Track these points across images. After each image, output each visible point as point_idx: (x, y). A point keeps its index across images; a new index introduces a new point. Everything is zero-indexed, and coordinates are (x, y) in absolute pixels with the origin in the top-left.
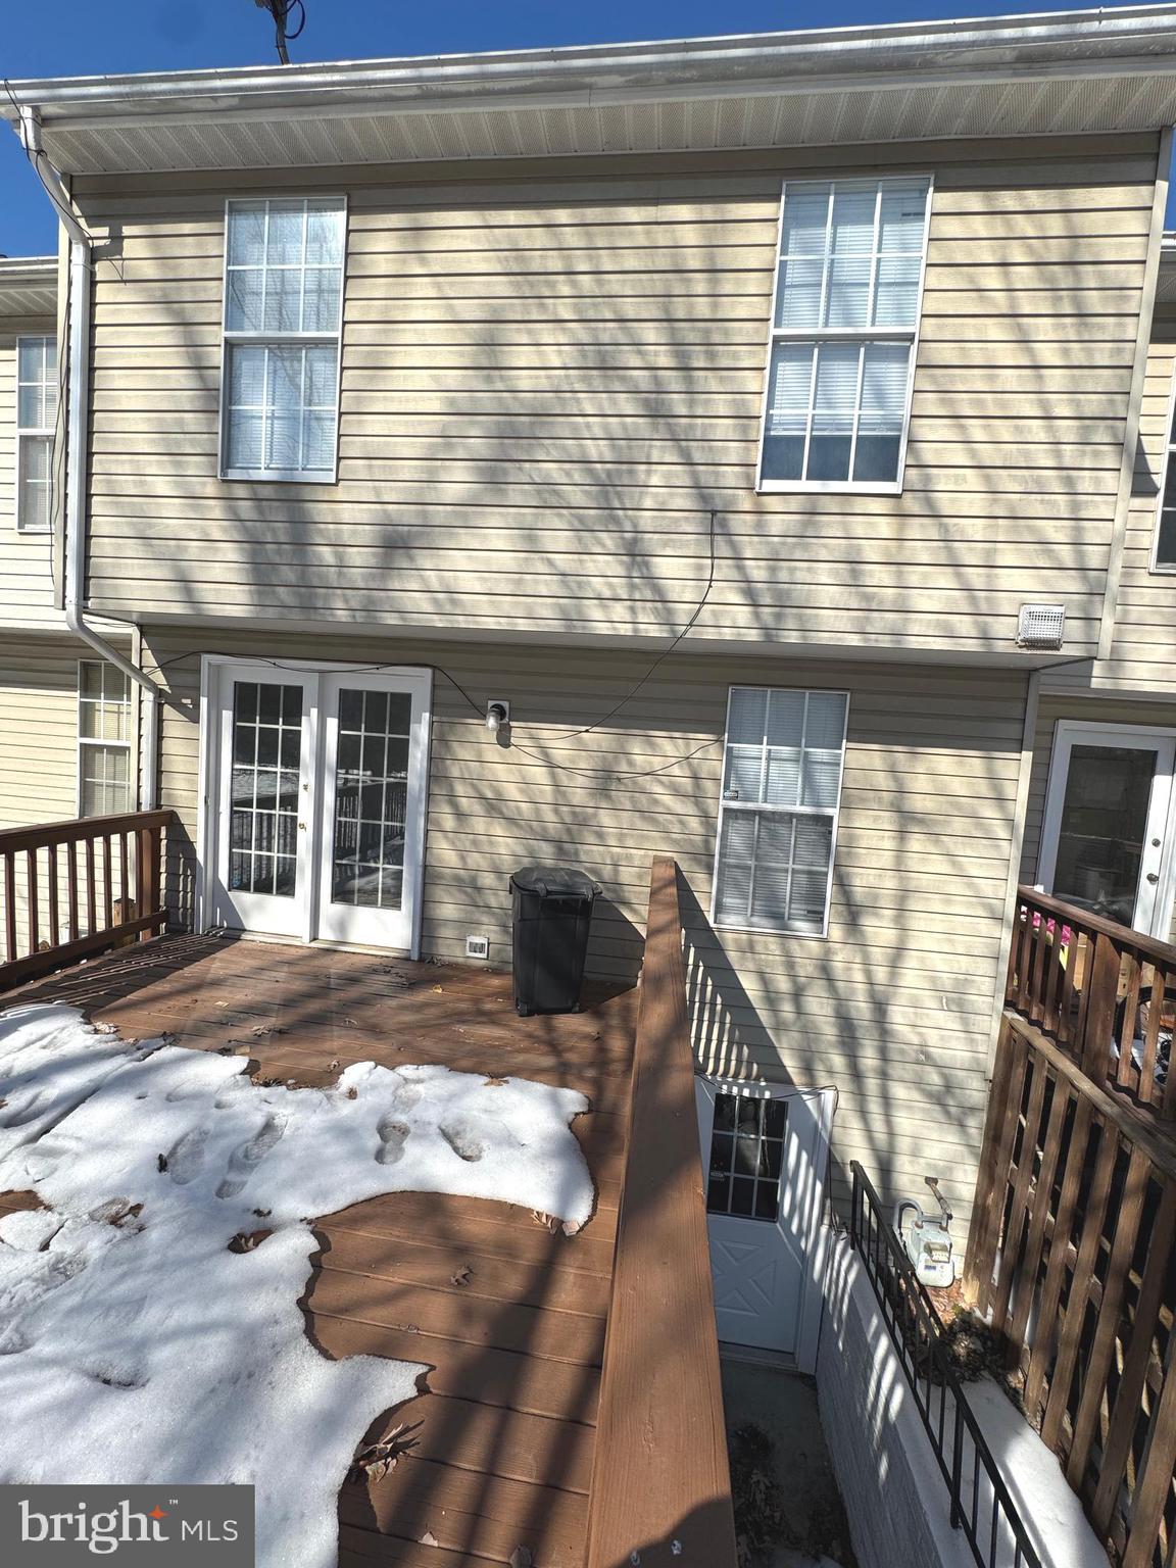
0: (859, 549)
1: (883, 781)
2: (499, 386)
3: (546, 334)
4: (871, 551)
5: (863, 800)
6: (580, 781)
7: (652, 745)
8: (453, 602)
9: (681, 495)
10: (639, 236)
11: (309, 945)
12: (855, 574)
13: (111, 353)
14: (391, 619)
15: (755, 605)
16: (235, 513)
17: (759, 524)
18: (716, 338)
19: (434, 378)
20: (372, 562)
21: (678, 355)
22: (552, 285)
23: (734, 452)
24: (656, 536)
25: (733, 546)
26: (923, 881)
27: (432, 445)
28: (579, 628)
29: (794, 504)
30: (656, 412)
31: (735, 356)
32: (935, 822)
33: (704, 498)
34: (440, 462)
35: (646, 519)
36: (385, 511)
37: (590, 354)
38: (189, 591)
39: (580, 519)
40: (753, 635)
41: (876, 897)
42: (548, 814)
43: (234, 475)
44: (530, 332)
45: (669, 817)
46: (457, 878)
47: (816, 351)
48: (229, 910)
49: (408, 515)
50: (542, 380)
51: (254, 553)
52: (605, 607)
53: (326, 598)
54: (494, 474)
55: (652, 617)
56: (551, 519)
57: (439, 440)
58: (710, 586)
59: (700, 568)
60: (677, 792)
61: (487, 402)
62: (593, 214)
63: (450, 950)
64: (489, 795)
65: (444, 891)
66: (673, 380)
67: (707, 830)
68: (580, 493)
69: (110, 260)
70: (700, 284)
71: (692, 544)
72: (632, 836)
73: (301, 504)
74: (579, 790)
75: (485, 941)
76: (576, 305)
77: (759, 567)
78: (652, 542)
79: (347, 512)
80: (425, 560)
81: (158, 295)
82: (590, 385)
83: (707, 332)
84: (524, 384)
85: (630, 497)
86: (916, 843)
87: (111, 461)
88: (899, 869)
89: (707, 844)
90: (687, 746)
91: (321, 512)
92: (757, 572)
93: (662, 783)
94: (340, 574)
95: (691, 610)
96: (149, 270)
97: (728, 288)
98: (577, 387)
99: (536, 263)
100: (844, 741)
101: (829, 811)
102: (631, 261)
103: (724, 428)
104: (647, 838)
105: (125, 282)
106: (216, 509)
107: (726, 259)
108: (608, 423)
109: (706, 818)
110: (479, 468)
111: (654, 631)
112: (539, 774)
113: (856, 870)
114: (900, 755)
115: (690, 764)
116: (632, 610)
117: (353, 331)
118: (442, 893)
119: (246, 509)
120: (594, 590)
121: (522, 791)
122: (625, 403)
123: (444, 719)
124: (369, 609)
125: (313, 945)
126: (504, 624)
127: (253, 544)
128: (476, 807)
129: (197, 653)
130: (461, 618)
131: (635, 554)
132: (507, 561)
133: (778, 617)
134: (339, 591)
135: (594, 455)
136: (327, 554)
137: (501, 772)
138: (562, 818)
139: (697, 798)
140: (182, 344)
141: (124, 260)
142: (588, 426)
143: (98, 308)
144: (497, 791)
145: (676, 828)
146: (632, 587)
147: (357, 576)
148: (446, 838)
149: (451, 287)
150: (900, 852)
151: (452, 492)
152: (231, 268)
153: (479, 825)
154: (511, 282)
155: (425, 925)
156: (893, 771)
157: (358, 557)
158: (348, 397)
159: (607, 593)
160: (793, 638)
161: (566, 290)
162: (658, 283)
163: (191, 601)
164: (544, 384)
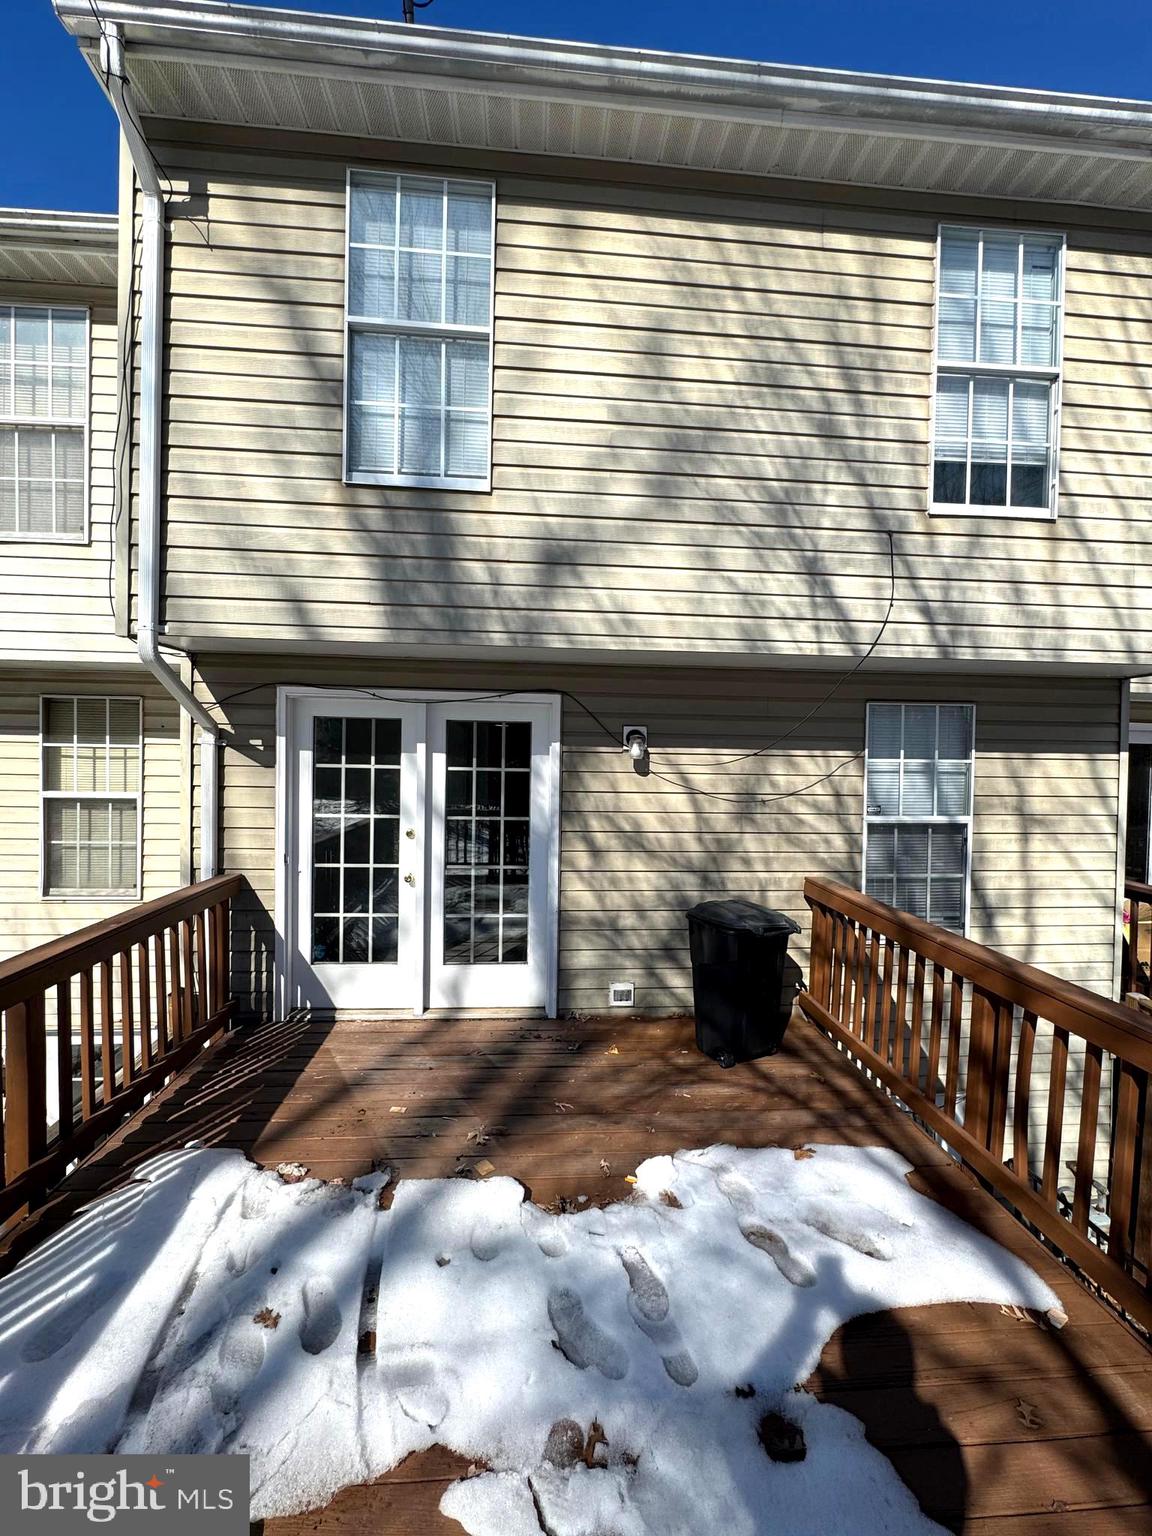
0: (1020, 570)
1: (1005, 786)
2: (667, 397)
3: (716, 347)
4: (1030, 572)
5: (991, 806)
6: (724, 806)
7: (793, 765)
8: (628, 624)
9: (855, 515)
10: (803, 259)
11: (424, 1017)
12: (1017, 592)
13: (192, 329)
14: (557, 642)
15: (932, 623)
16: (361, 523)
17: (932, 545)
18: (882, 365)
19: (600, 384)
20: (533, 579)
21: (847, 378)
22: (717, 298)
23: (902, 475)
24: (837, 555)
25: (908, 566)
26: (1046, 879)
27: (597, 456)
28: (762, 648)
29: (963, 526)
30: (829, 434)
31: (899, 383)
32: (1053, 823)
33: (876, 519)
34: (609, 473)
35: (824, 538)
36: (546, 525)
37: (760, 371)
38: (301, 613)
39: (759, 536)
40: (931, 653)
41: (1006, 898)
42: (691, 843)
43: (358, 478)
44: (700, 344)
45: (814, 837)
46: (596, 922)
47: (971, 383)
48: (315, 987)
49: (572, 528)
50: (712, 393)
51: (387, 568)
52: (789, 627)
53: (481, 619)
54: (664, 487)
55: (838, 636)
56: (728, 535)
57: (608, 450)
58: (891, 605)
59: (879, 587)
60: (820, 811)
61: (653, 413)
62: (759, 233)
63: (588, 1002)
64: (628, 828)
65: (582, 937)
66: (843, 403)
67: (851, 847)
68: (757, 511)
69: (191, 220)
70: (863, 312)
71: (869, 563)
72: (778, 858)
73: (445, 514)
74: (720, 814)
75: (630, 987)
76: (746, 321)
77: (932, 587)
78: (831, 562)
79: (500, 524)
80: (592, 576)
81: (253, 268)
82: (764, 402)
83: (874, 357)
84: (694, 397)
85: (810, 515)
86: (1037, 843)
87: (193, 457)
88: (1025, 870)
89: (851, 861)
90: (828, 764)
91: (470, 522)
92: (932, 591)
93: (805, 802)
94: (496, 594)
95: (875, 628)
96: (240, 236)
97: (889, 318)
98: (751, 403)
99: (702, 274)
100: (973, 751)
101: (962, 819)
102: (795, 283)
103: (893, 452)
104: (795, 860)
105: (212, 247)
106: (337, 517)
107: (886, 290)
108: (782, 441)
109: (850, 836)
110: (647, 481)
111: (839, 651)
112: (679, 802)
113: (988, 873)
114: (1018, 761)
115: (831, 782)
116: (817, 629)
117: (505, 327)
118: (580, 940)
119: (374, 518)
120: (778, 610)
121: (663, 821)
122: (798, 423)
123: (574, 748)
124: (532, 631)
125: (428, 1015)
126: (683, 646)
127: (384, 558)
128: (611, 842)
129: (273, 685)
130: (637, 640)
131: (814, 572)
132: (685, 579)
133: (953, 634)
134: (495, 612)
135: (770, 472)
136: (478, 571)
137: (637, 802)
138: (706, 847)
139: (839, 814)
140: (289, 325)
141: (209, 221)
142: (763, 443)
143: (174, 275)
144: (636, 823)
145: (822, 847)
146: (814, 605)
147: (515, 595)
148: (582, 879)
149: (610, 290)
150: (1024, 853)
151: (620, 506)
152: (353, 245)
153: (617, 861)
154: (676, 292)
155: (561, 978)
156: (1014, 777)
157: (517, 575)
158: (500, 399)
159: (791, 613)
160: (966, 654)
161: (732, 305)
162: (824, 308)
163: (305, 624)
164: (715, 399)
